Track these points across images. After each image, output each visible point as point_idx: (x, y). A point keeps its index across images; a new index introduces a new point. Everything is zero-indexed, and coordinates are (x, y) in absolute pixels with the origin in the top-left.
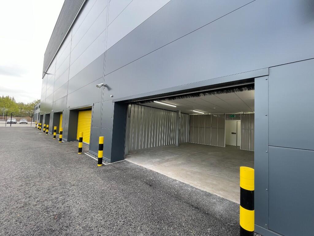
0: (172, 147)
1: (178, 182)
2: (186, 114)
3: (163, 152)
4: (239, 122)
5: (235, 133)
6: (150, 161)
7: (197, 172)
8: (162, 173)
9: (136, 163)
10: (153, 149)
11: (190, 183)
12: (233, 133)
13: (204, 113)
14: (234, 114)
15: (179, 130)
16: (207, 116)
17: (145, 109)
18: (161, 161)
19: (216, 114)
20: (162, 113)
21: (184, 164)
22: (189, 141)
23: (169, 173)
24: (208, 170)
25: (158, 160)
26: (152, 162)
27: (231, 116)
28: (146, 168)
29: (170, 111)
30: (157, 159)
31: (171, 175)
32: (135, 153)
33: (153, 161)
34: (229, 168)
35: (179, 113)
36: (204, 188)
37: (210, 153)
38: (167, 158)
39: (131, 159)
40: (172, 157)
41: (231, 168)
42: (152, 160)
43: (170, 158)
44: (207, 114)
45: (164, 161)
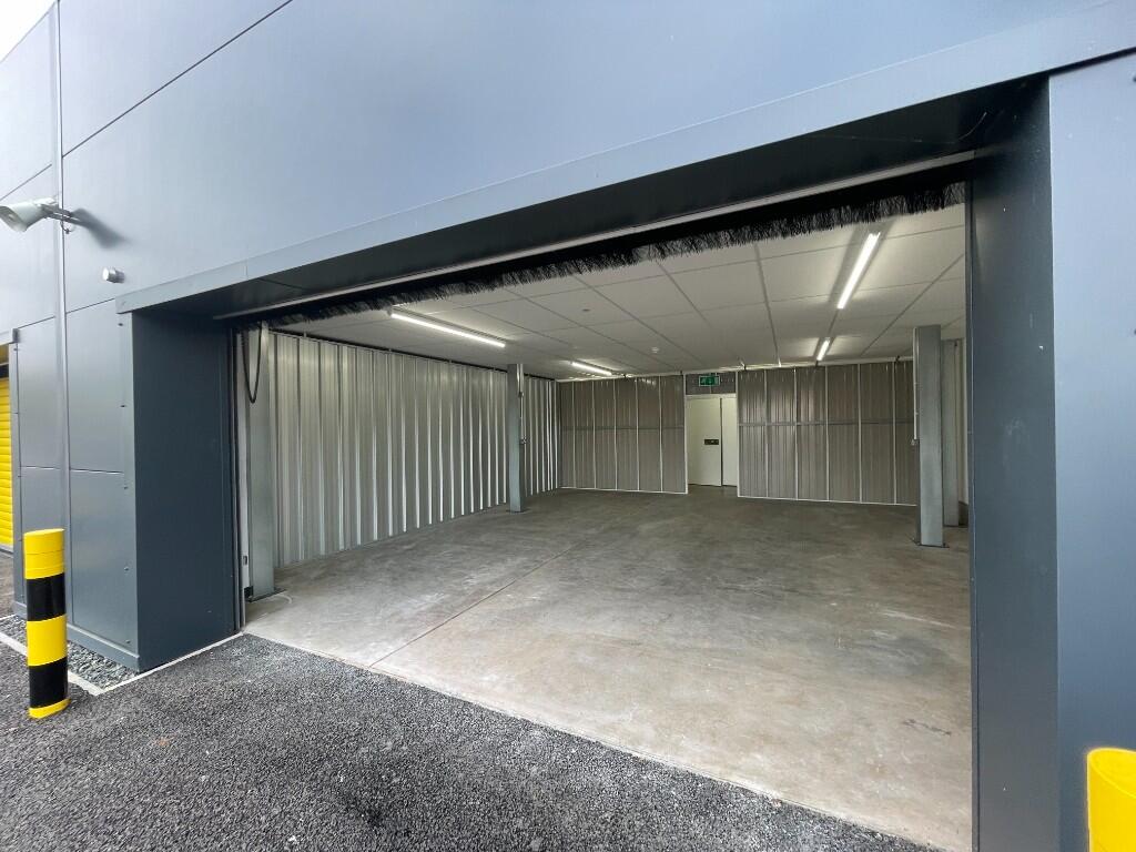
0: (495, 519)
1: (536, 733)
2: (545, 378)
3: (458, 548)
4: (730, 400)
5: (716, 442)
6: (389, 613)
7: (620, 642)
8: (449, 689)
9: (307, 647)
10: (409, 543)
11: (603, 729)
12: (708, 442)
13: (609, 374)
14: (713, 371)
15: (521, 445)
16: (623, 384)
17: (355, 360)
18: (443, 602)
19: (653, 375)
20: (445, 377)
21: (556, 602)
22: (561, 484)
23: (487, 679)
24: (662, 621)
25: (430, 599)
26: (400, 621)
27: (704, 381)
28: (359, 672)
29: (477, 366)
30: (428, 598)
31: (499, 689)
32: (315, 574)
33: (408, 612)
34: (737, 590)
35: (520, 377)
36: (677, 748)
37: (645, 528)
38: (475, 579)
39: (285, 617)
40: (501, 569)
41: (744, 591)
42: (398, 606)
43: (489, 577)
44: (622, 376)
45: (463, 598)
